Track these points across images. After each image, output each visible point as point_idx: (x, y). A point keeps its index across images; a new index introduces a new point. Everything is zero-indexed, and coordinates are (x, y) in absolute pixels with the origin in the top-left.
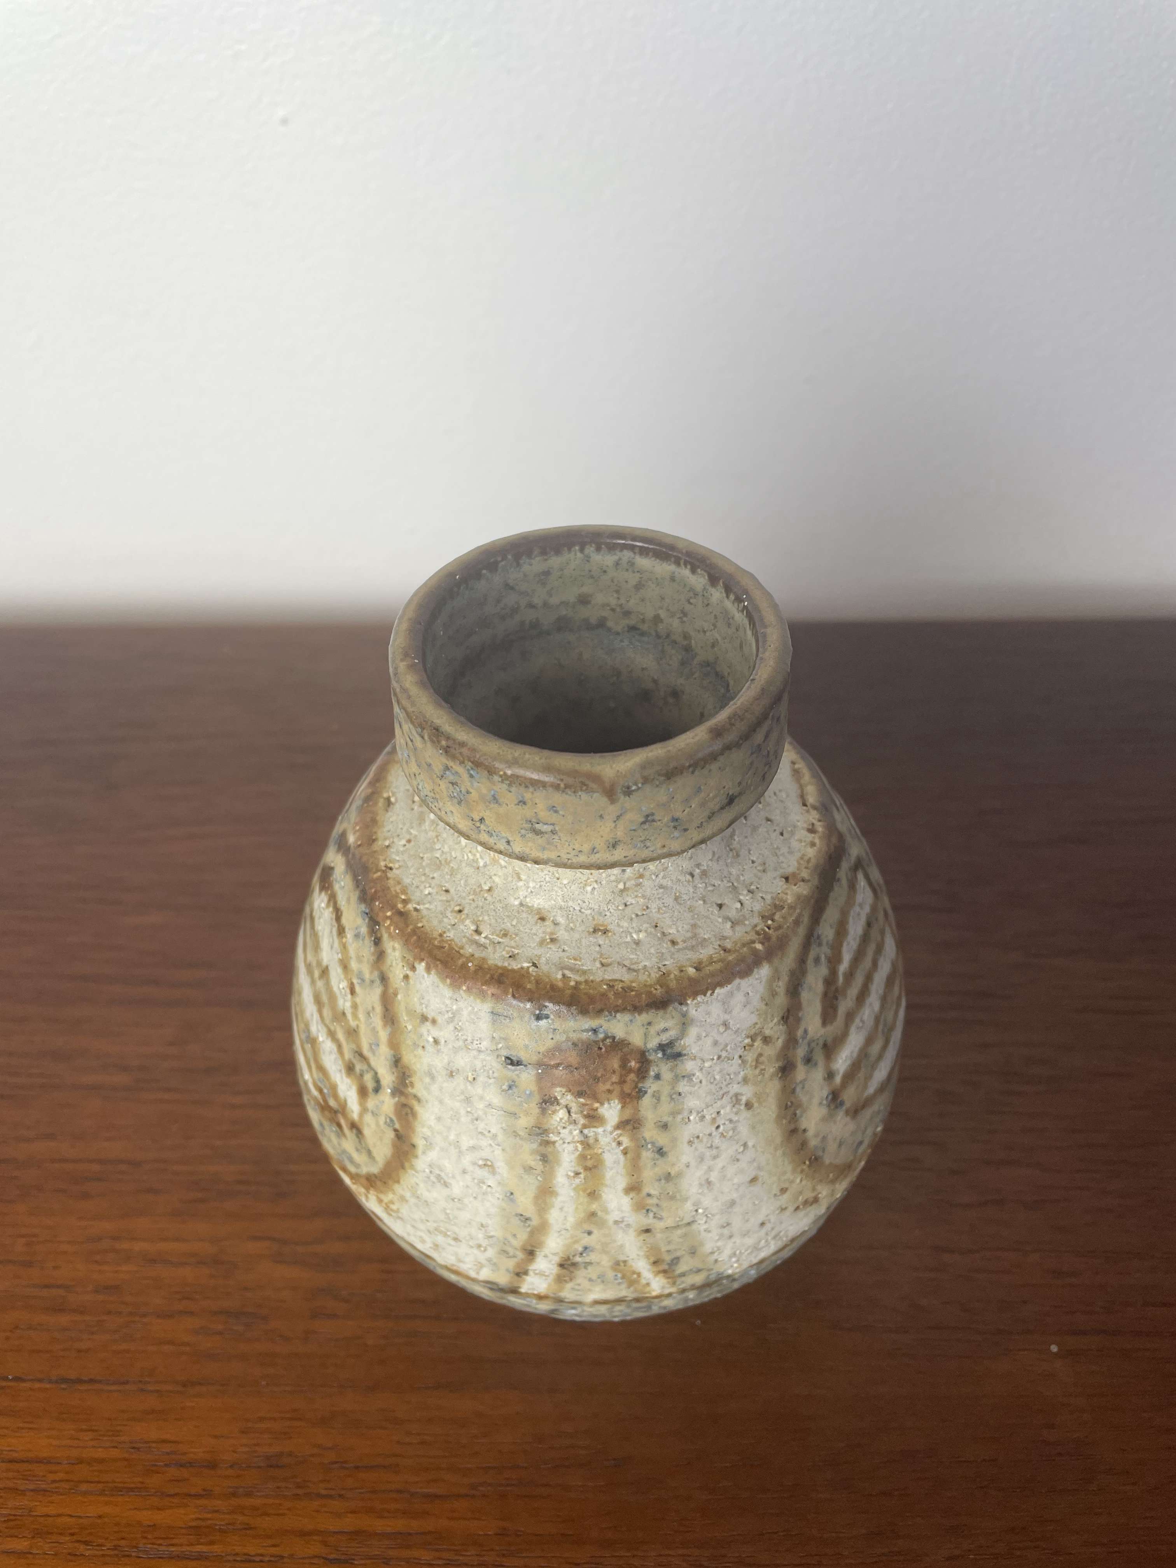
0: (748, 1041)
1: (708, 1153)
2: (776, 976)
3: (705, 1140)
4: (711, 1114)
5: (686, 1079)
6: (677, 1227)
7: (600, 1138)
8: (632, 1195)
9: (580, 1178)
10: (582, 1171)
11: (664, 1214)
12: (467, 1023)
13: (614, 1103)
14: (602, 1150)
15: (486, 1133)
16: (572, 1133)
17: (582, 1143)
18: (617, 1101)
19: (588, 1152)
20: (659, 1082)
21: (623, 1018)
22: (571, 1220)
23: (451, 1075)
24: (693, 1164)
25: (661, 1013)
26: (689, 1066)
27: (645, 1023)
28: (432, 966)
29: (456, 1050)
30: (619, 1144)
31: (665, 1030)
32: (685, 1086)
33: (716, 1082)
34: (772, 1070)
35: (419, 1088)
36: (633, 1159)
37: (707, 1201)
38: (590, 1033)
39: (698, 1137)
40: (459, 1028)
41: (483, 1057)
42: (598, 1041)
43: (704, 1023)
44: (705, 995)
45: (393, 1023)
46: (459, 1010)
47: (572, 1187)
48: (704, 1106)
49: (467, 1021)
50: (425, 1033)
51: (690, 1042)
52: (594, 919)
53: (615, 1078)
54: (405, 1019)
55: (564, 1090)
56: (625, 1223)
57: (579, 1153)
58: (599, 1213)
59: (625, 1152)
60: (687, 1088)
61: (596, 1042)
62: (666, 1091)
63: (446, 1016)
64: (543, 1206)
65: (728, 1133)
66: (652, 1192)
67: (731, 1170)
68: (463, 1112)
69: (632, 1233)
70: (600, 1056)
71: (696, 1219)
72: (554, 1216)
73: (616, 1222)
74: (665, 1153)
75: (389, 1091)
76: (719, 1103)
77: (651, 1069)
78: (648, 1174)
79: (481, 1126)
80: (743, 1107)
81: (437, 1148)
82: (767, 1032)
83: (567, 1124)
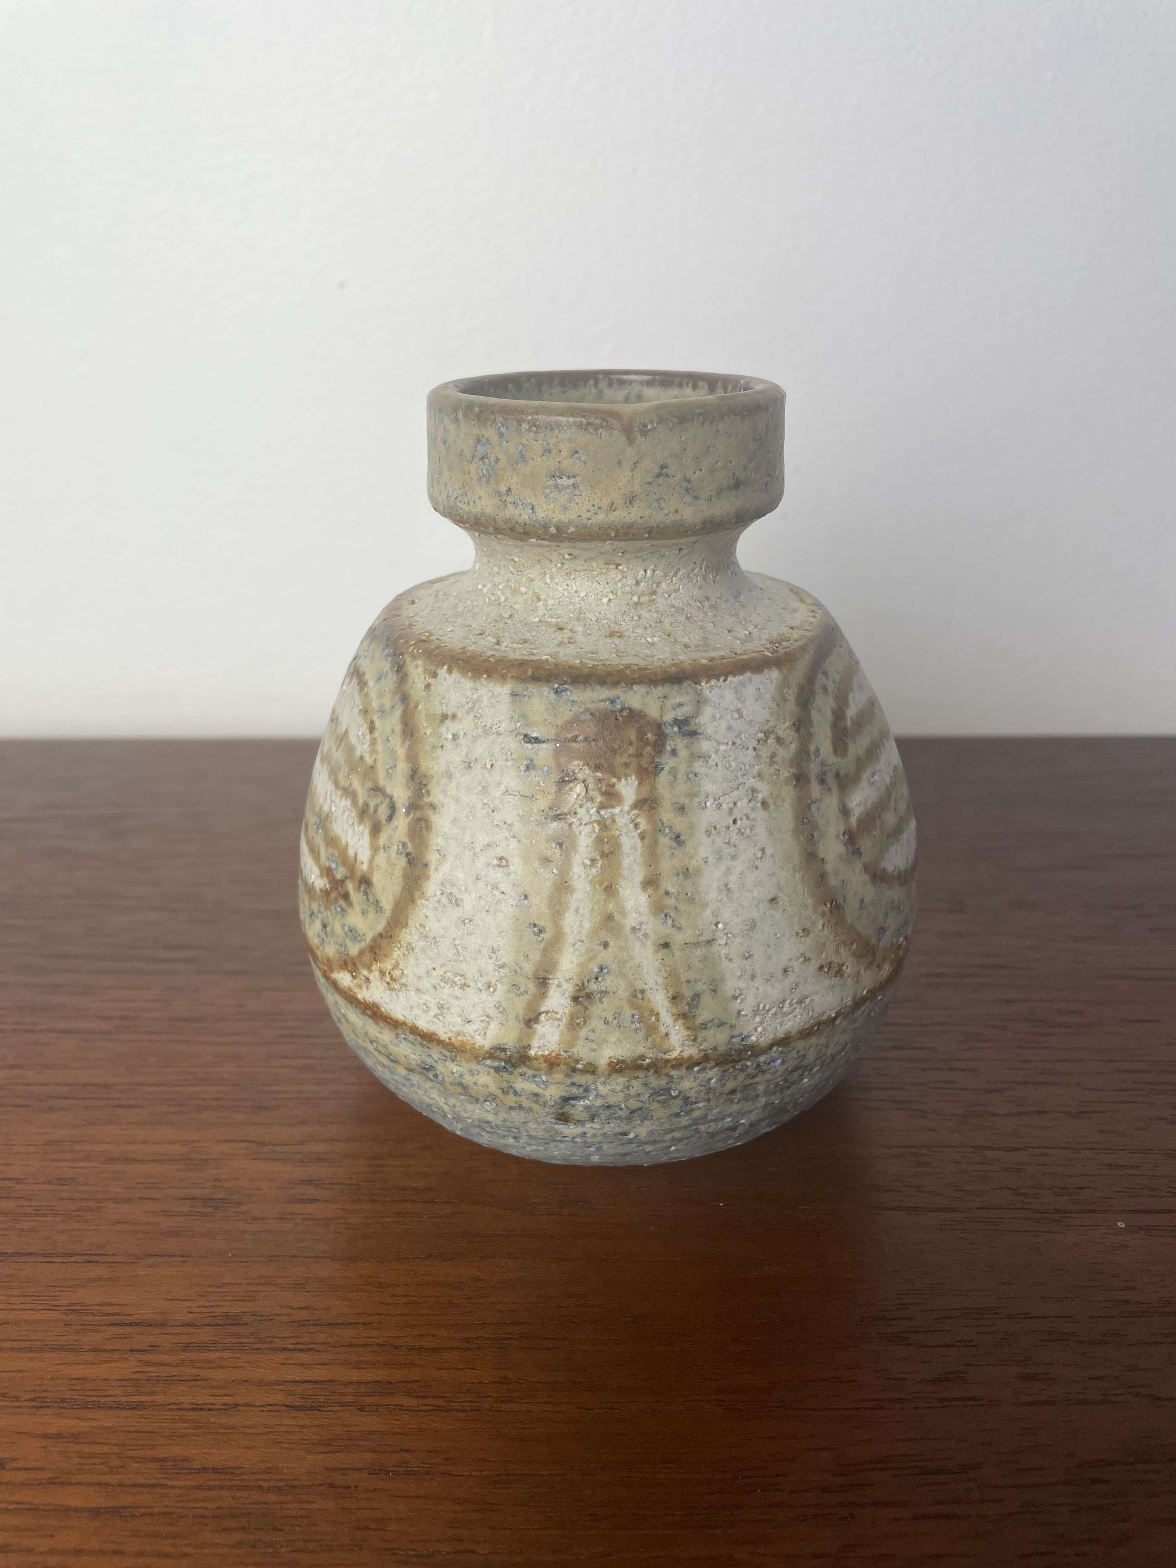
0: (761, 735)
1: (728, 850)
2: (784, 684)
3: (722, 833)
4: (728, 804)
5: (702, 759)
6: (697, 944)
7: (617, 818)
8: (650, 891)
9: (597, 867)
10: (598, 858)
11: (683, 922)
12: (487, 709)
13: (631, 779)
14: (619, 832)
15: (501, 824)
16: (589, 812)
17: (599, 823)
18: (634, 777)
19: (605, 834)
20: (675, 759)
21: (640, 690)
22: (587, 925)
23: (469, 767)
24: (711, 860)
25: (676, 687)
26: (705, 746)
27: (661, 696)
28: (454, 666)
29: (475, 739)
30: (636, 826)
31: (681, 705)
32: (701, 766)
33: (731, 769)
34: (787, 774)
35: (436, 795)
36: (650, 846)
37: (726, 914)
38: (607, 703)
39: (715, 828)
40: (479, 716)
41: (502, 740)
42: (615, 711)
43: (718, 705)
44: (718, 680)
45: (412, 735)
46: (478, 700)
47: (589, 879)
48: (720, 793)
49: (487, 707)
50: (445, 733)
51: (705, 720)
52: (610, 627)
53: (632, 750)
54: (425, 725)
55: (581, 763)
56: (643, 932)
57: (595, 835)
58: (616, 916)
59: (642, 837)
60: (703, 769)
61: (612, 712)
62: (682, 769)
63: (467, 707)
64: (557, 908)
65: (745, 830)
66: (672, 890)
67: (750, 878)
68: (479, 805)
69: (650, 948)
70: (616, 727)
71: (716, 937)
72: (569, 920)
73: (634, 929)
74: (683, 842)
75: (404, 810)
76: (735, 793)
77: (668, 743)
78: (667, 865)
79: (498, 818)
80: (759, 805)
81: (451, 858)
82: (780, 733)
83: (584, 800)
